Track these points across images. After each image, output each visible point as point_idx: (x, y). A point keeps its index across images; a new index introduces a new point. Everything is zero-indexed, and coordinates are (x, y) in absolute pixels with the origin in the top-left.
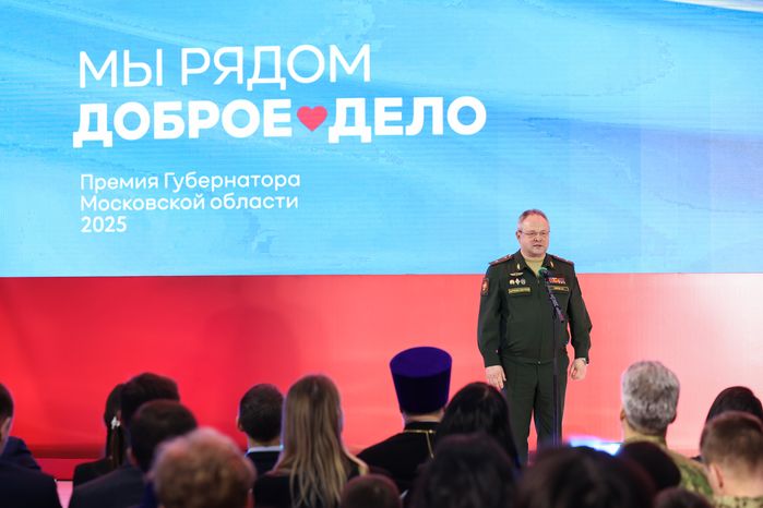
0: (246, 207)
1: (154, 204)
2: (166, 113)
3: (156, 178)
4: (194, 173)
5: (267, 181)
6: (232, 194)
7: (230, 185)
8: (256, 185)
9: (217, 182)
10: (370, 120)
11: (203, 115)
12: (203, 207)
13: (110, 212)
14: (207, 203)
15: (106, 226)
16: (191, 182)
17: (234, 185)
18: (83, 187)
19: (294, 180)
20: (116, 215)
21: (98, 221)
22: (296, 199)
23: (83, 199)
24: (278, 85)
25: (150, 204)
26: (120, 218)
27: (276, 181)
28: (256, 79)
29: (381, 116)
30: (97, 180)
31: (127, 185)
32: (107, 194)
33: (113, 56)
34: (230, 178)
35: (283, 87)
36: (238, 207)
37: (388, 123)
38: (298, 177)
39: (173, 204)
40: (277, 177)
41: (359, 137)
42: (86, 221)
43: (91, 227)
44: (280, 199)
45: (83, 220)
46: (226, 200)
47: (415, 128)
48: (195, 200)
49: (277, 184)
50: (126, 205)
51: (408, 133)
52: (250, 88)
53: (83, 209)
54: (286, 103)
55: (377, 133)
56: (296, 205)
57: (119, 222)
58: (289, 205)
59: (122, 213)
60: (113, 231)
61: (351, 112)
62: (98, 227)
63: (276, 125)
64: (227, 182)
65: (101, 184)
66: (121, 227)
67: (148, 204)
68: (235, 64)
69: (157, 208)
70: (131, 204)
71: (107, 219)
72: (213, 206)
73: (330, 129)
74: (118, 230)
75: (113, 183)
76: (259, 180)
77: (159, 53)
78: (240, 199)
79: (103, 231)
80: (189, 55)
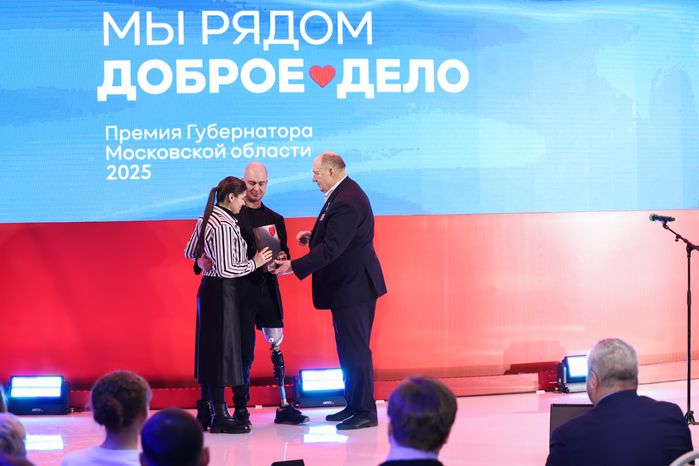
0: (264, 155)
1: (177, 153)
2: (188, 69)
3: (179, 130)
4: (215, 125)
5: (283, 132)
6: (251, 144)
7: (249, 135)
8: (272, 136)
9: (237, 133)
10: (373, 79)
11: (223, 72)
12: (224, 156)
13: (135, 161)
14: (228, 151)
15: (131, 174)
16: (213, 133)
17: (253, 136)
18: (107, 139)
19: (307, 132)
20: (140, 163)
21: (123, 170)
22: (309, 149)
23: (108, 149)
24: (292, 45)
25: (175, 153)
26: (145, 166)
27: (291, 132)
28: (271, 40)
29: (382, 75)
30: (122, 131)
31: (151, 136)
32: (131, 144)
33: (136, 17)
34: (249, 130)
35: (296, 48)
36: (257, 156)
37: (388, 82)
38: (310, 129)
39: (196, 153)
40: (292, 129)
41: (364, 94)
42: (112, 169)
43: (116, 175)
44: (295, 148)
45: (109, 168)
46: (245, 149)
47: (411, 87)
48: (216, 150)
49: (292, 135)
50: (150, 154)
51: (405, 91)
52: (266, 48)
53: (108, 158)
54: (299, 63)
55: (379, 90)
56: (309, 155)
57: (144, 170)
58: (303, 154)
59: (146, 161)
60: (138, 178)
61: (356, 71)
62: (124, 175)
63: (291, 82)
64: (246, 133)
65: (125, 135)
66: (146, 174)
67: (172, 153)
68: (252, 26)
69: (181, 157)
70: (155, 154)
71: (132, 167)
72: (233, 155)
73: (338, 85)
74: (143, 177)
75: (137, 134)
76: (275, 131)
77: (181, 14)
78: (258, 149)
79: (128, 178)
80: (209, 18)
